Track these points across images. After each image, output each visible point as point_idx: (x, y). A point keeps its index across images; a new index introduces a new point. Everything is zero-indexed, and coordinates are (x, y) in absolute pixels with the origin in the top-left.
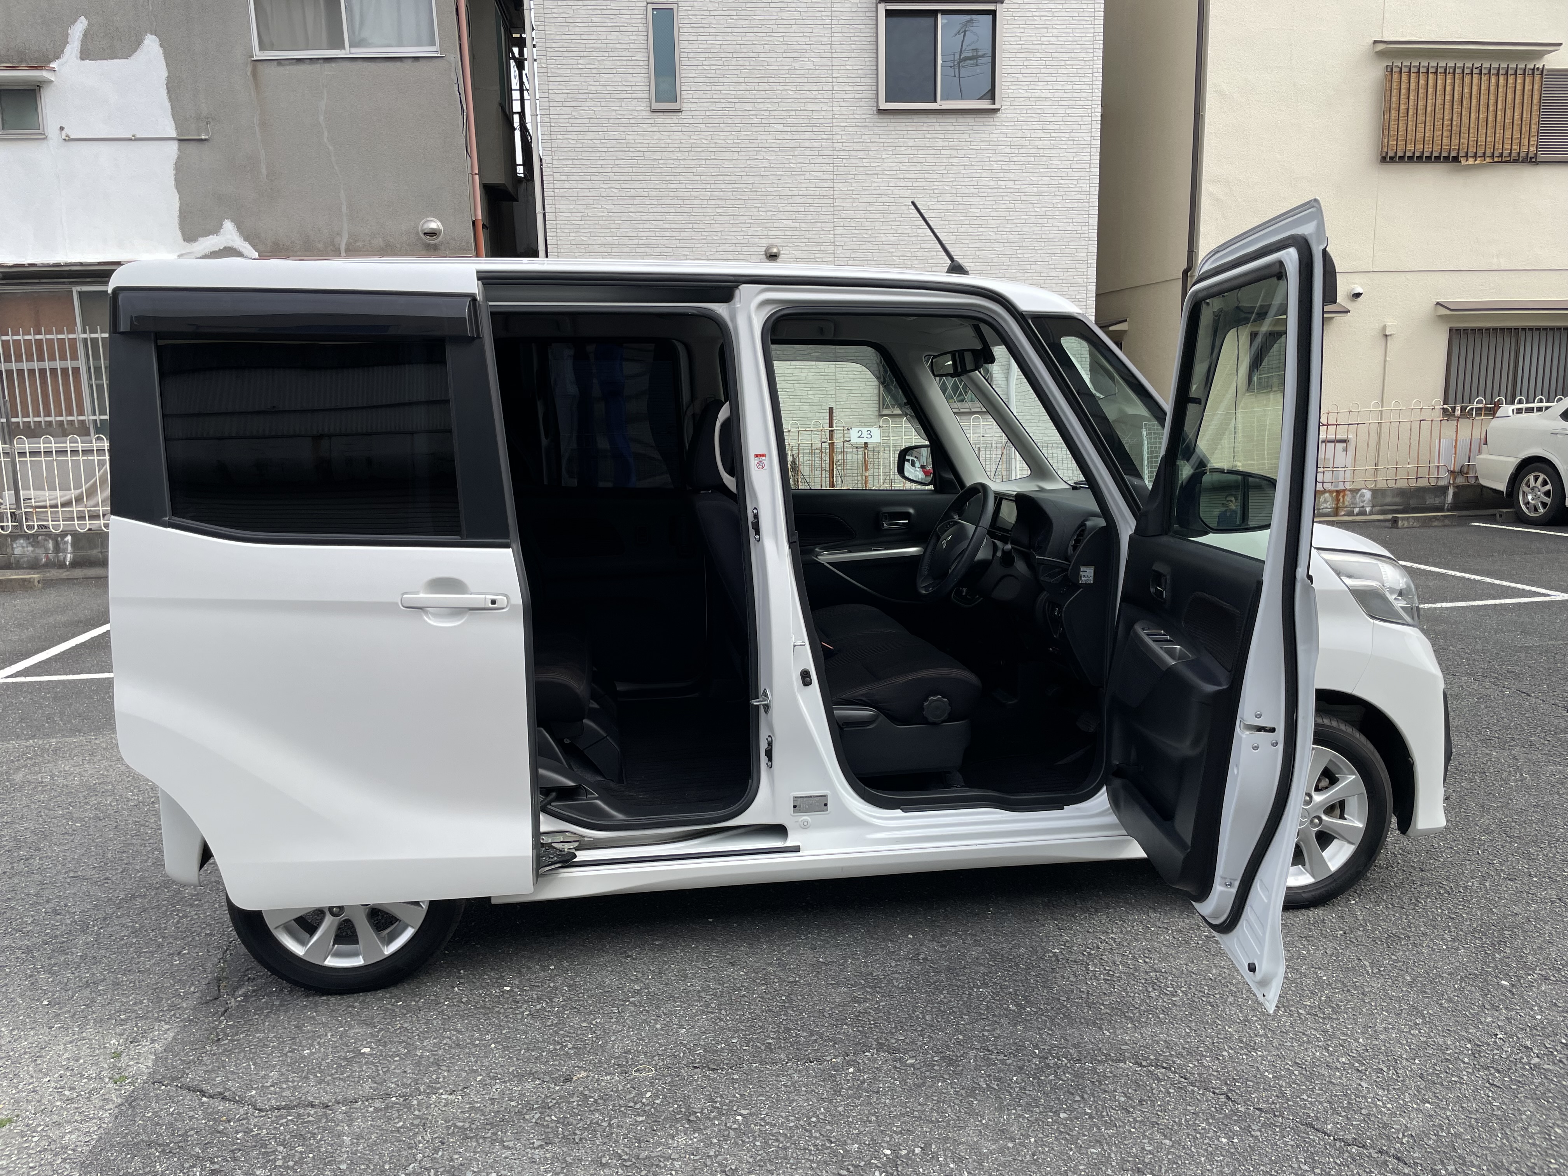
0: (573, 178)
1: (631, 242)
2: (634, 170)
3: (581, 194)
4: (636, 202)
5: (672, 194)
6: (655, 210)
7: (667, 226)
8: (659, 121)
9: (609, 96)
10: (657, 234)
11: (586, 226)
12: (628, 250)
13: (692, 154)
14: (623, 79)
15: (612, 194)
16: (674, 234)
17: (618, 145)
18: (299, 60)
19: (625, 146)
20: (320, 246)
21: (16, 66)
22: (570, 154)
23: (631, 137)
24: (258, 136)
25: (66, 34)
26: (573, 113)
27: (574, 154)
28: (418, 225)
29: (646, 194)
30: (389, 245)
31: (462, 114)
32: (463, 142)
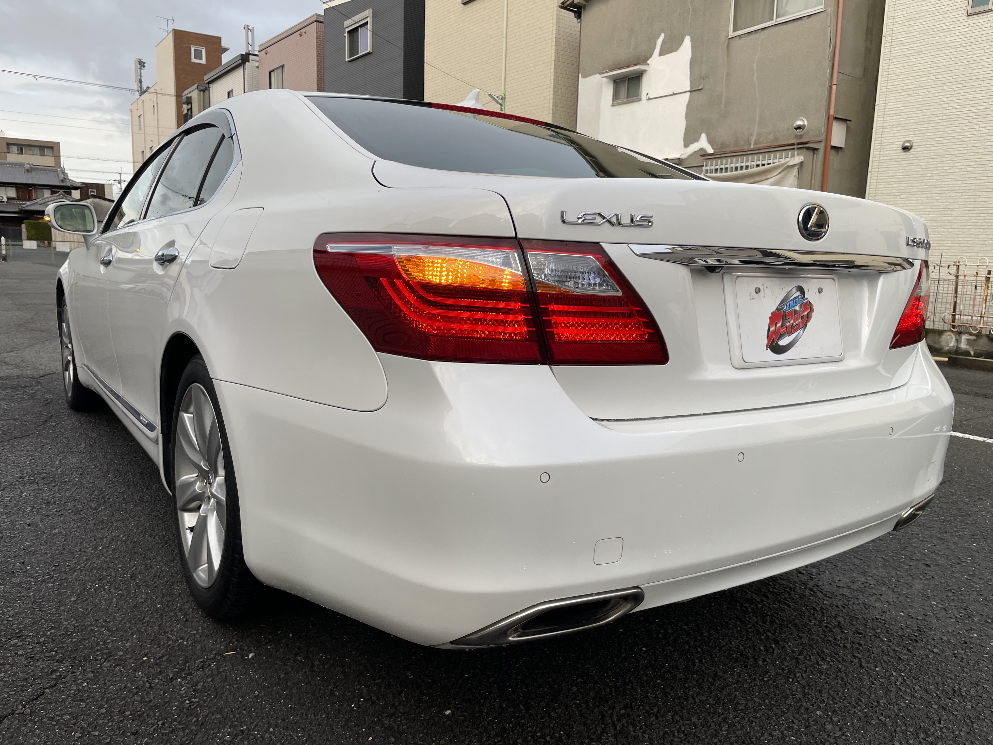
0: (901, 77)
1: (936, 119)
2: (947, 63)
3: (905, 87)
4: (945, 88)
5: (974, 77)
6: (959, 91)
7: (967, 103)
8: (973, 22)
9: (936, 12)
10: (958, 110)
11: (905, 111)
12: (933, 125)
15: (928, 84)
16: (972, 108)
17: (939, 47)
18: (749, 33)
19: (943, 46)
20: (742, 143)
21: (635, 65)
22: (903, 59)
23: (948, 39)
24: (724, 82)
25: (655, 44)
26: (909, 29)
27: (905, 59)
28: (793, 124)
29: (954, 80)
30: (776, 138)
31: (830, 46)
32: (827, 65)
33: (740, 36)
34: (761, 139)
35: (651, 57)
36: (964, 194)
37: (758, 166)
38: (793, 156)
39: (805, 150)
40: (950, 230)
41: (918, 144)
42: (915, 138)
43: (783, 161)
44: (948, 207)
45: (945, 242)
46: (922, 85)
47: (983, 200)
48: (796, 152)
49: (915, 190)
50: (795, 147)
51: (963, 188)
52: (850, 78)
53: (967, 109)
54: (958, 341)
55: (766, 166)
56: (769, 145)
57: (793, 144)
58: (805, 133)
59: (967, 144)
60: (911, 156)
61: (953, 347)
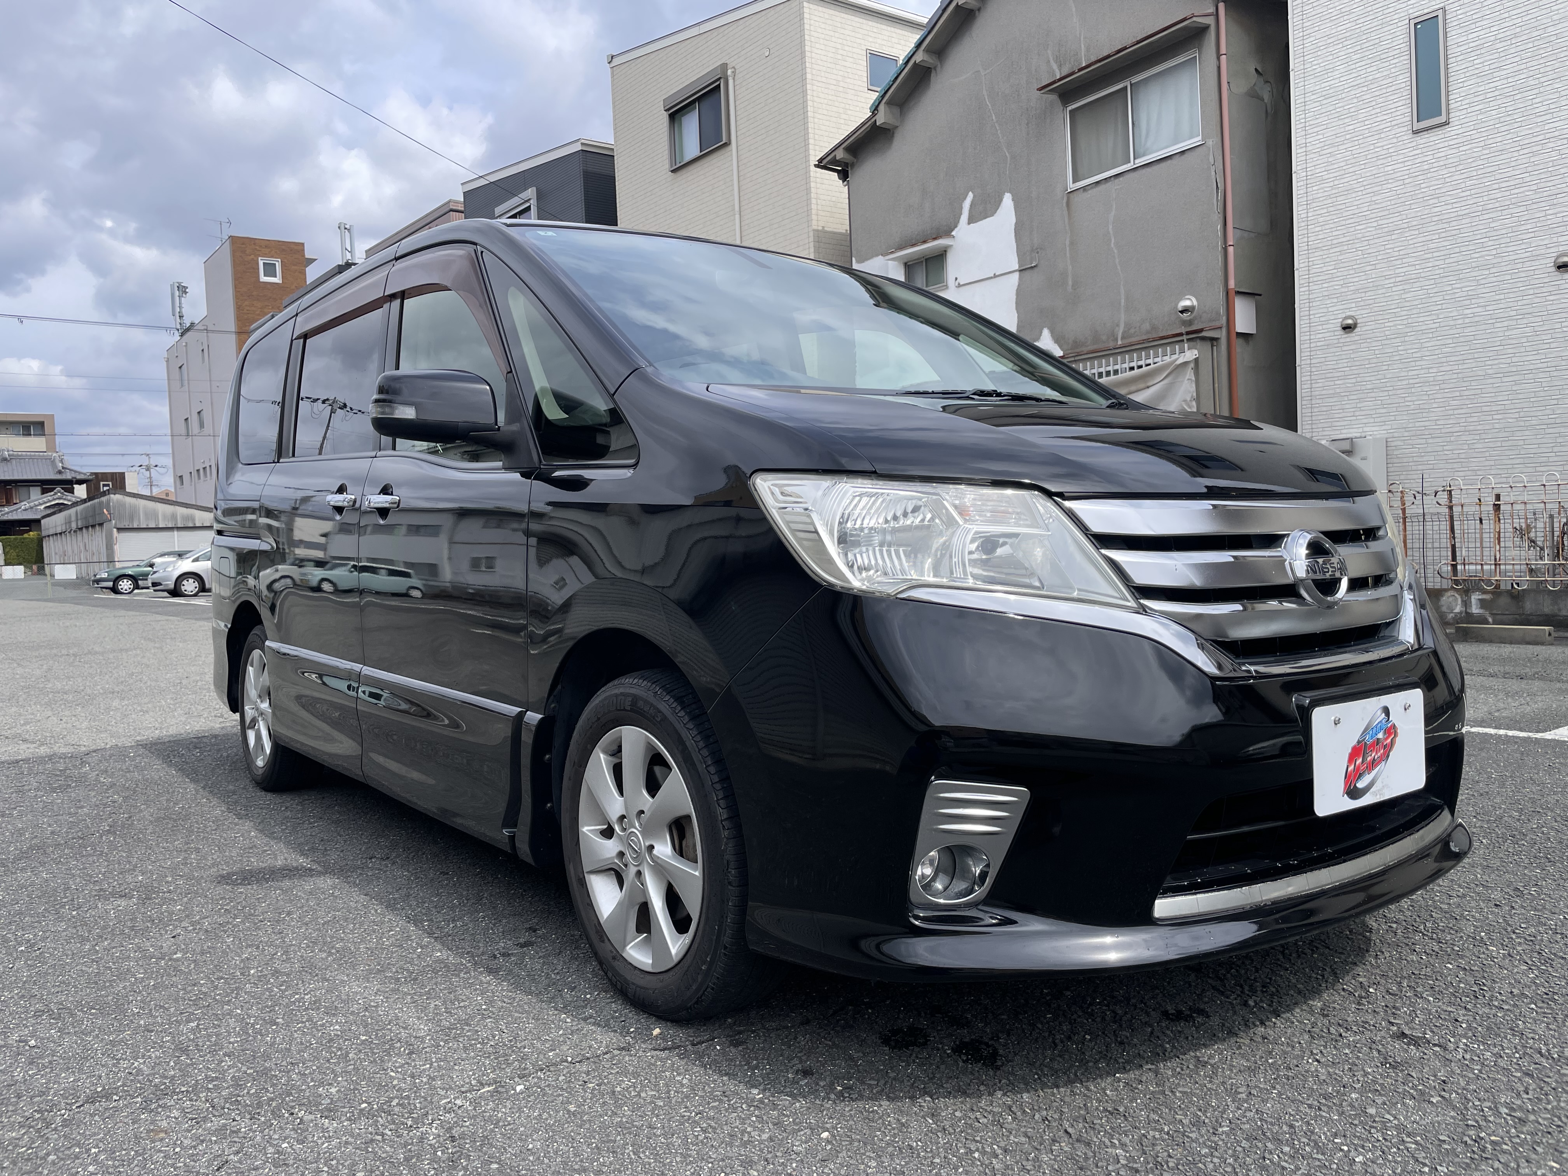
0: (1327, 227)
1: (1387, 282)
2: (1393, 202)
3: (1335, 242)
4: (1393, 237)
5: (1433, 219)
6: (1415, 241)
7: (1429, 256)
8: (1422, 141)
9: (1367, 131)
10: (1417, 267)
11: (1339, 274)
12: (1384, 291)
13: (1461, 167)
14: (1383, 109)
15: (1367, 234)
16: (1437, 263)
17: (1376, 180)
18: (1098, 183)
19: (1383, 179)
20: (1104, 338)
21: (935, 239)
22: (1325, 202)
23: (1390, 168)
24: (1068, 255)
25: (961, 208)
26: (1330, 160)
27: (1330, 201)
28: (1177, 305)
29: (1405, 225)
30: (1154, 328)
31: (1217, 192)
32: (1217, 218)
33: (1084, 189)
34: (1132, 331)
35: (956, 227)
36: (1443, 386)
37: (1132, 369)
38: (1182, 351)
39: (1198, 341)
40: (1430, 441)
41: (1364, 320)
42: (1358, 312)
43: (1167, 359)
44: (1421, 406)
45: (1425, 459)
46: (1360, 236)
47: (1473, 392)
48: (1186, 345)
49: (1369, 387)
50: (1185, 337)
51: (1440, 378)
52: (1252, 235)
53: (1430, 265)
54: (1466, 604)
55: (1144, 369)
56: (1145, 337)
57: (1181, 334)
58: (1195, 318)
59: (1438, 315)
60: (1357, 338)
61: (1461, 613)
